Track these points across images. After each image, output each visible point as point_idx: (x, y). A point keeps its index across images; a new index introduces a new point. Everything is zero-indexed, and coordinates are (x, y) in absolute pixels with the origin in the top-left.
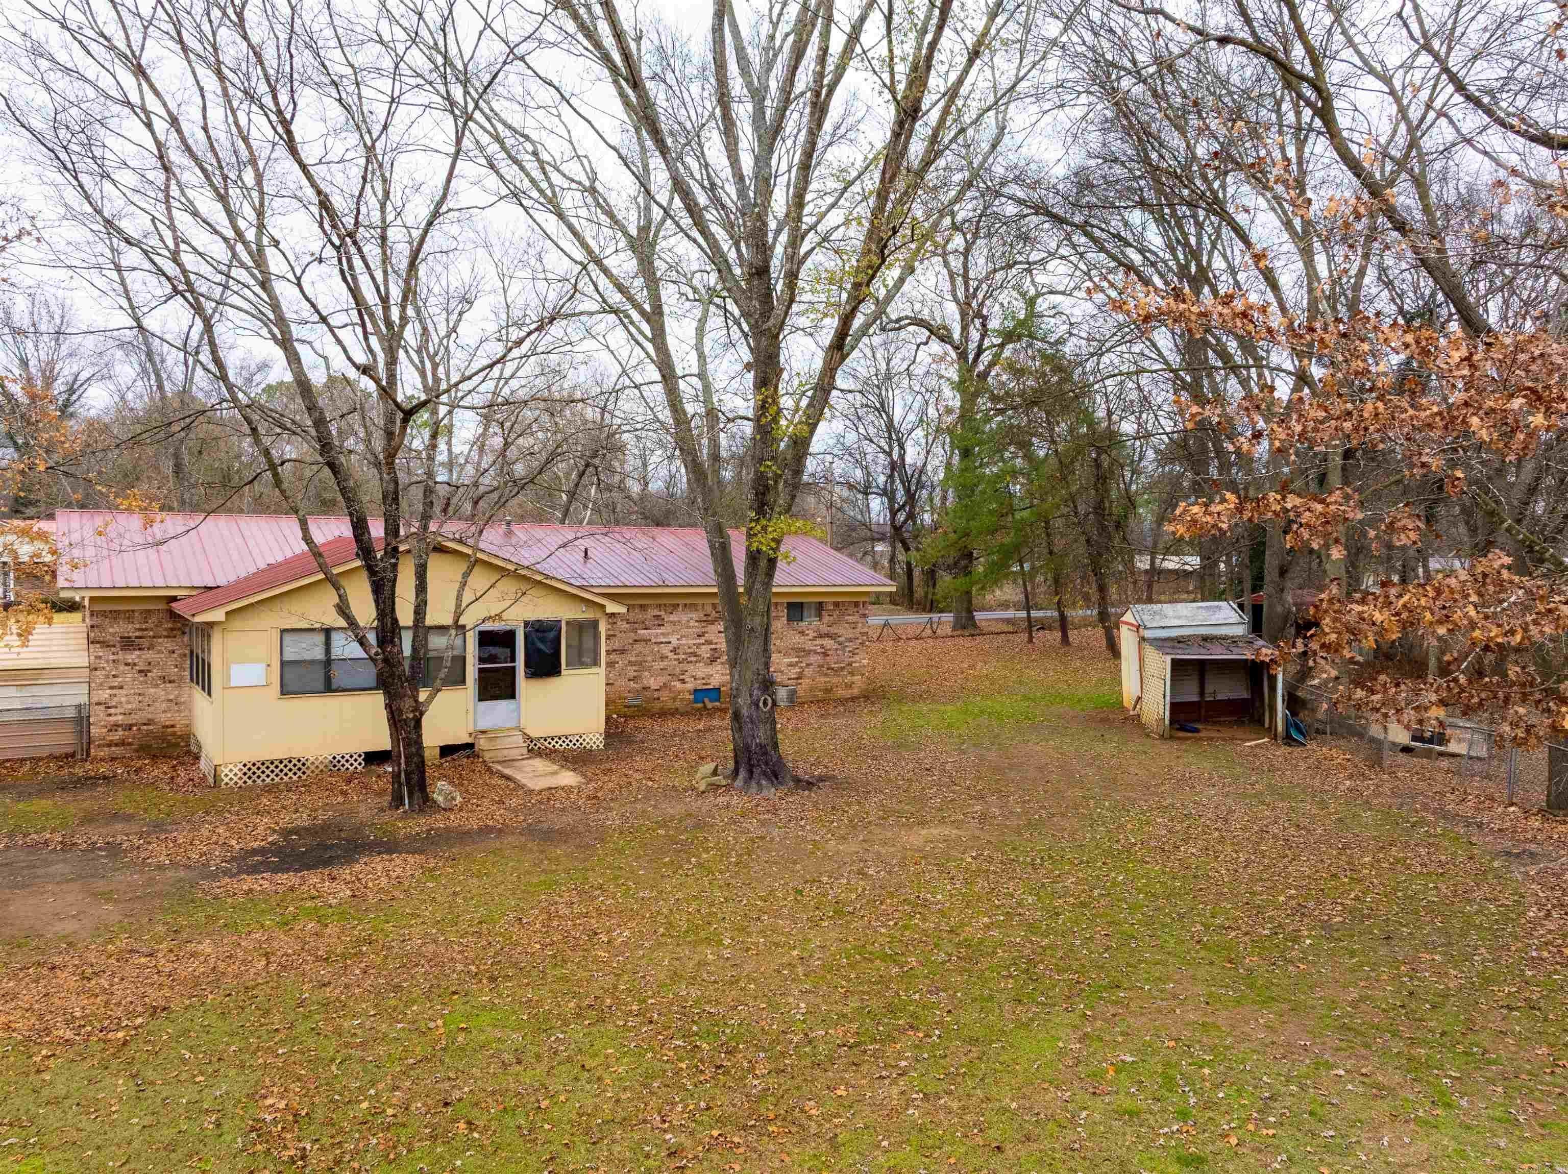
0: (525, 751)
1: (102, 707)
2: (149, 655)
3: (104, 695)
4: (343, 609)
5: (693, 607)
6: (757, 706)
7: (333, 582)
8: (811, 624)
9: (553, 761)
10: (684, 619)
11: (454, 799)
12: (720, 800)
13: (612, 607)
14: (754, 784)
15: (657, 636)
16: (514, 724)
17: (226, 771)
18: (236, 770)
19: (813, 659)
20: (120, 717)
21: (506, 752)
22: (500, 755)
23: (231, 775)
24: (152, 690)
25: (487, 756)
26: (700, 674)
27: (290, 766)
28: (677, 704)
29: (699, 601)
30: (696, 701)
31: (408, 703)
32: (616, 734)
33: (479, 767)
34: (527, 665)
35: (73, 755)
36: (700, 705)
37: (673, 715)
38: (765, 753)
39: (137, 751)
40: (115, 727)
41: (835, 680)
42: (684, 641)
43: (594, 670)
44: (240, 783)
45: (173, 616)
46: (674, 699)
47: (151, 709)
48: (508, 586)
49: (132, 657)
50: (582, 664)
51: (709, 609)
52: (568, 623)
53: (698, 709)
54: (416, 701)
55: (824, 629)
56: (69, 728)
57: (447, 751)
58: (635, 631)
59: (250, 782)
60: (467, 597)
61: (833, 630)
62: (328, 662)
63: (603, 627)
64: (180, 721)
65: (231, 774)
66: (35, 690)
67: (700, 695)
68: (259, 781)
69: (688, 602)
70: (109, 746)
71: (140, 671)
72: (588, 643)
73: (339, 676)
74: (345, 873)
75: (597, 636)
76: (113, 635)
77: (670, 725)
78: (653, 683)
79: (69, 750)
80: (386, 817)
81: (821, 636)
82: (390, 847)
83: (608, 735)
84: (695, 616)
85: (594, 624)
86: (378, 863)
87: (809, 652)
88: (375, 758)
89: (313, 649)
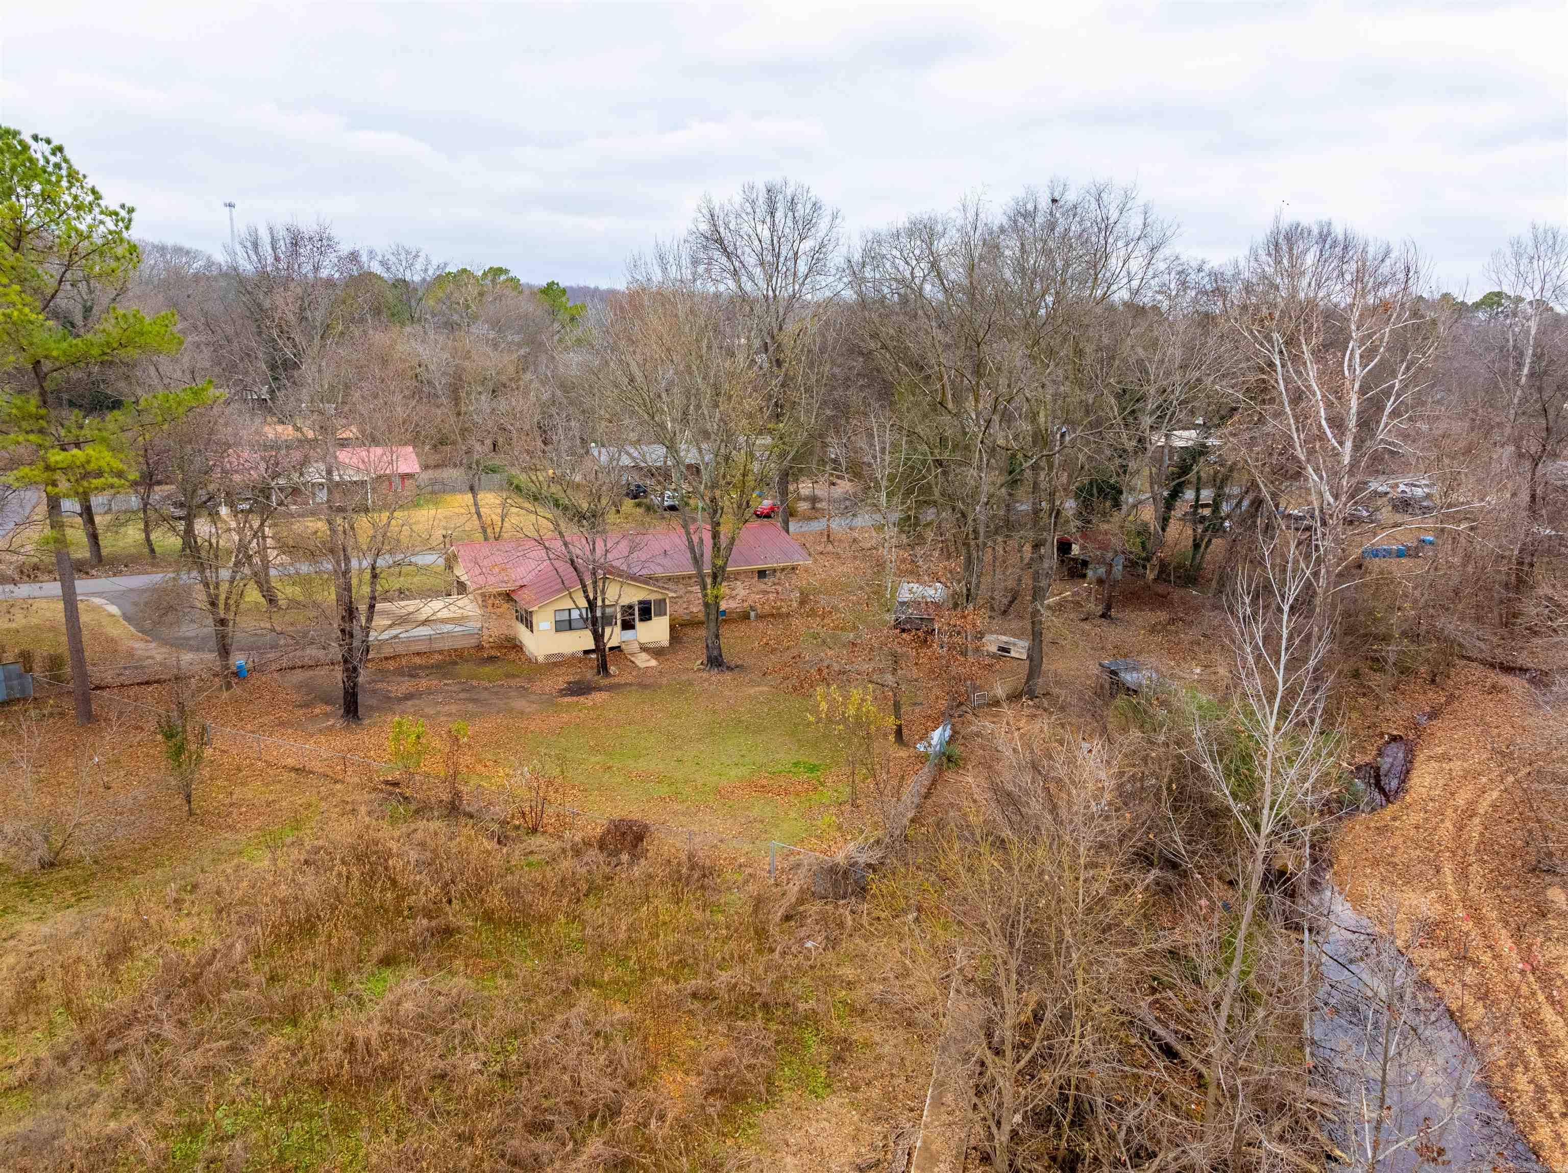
0: (639, 650)
1: (487, 630)
2: (501, 610)
3: (487, 625)
4: (574, 603)
6: (714, 643)
8: (769, 580)
9: (649, 654)
11: (616, 670)
12: (700, 674)
14: (714, 669)
16: (635, 639)
17: (538, 656)
18: (542, 656)
19: (771, 595)
20: (493, 633)
21: (632, 650)
22: (630, 651)
24: (502, 622)
25: (625, 652)
27: (559, 656)
32: (673, 642)
33: (623, 656)
34: (639, 617)
35: (478, 646)
38: (718, 659)
39: (502, 647)
40: (492, 637)
41: (783, 604)
43: (664, 618)
44: (545, 661)
45: (509, 596)
47: (502, 629)
49: (495, 611)
50: (660, 616)
52: (654, 601)
54: (602, 632)
55: (776, 581)
56: (476, 637)
57: (611, 649)
59: (549, 662)
61: (781, 581)
62: (570, 621)
64: (512, 633)
65: (541, 659)
70: (490, 644)
71: (498, 616)
72: (662, 608)
73: (574, 625)
74: (590, 697)
75: (665, 605)
76: (489, 603)
78: (695, 610)
79: (477, 644)
80: (596, 678)
81: (775, 584)
82: (599, 689)
83: (670, 642)
85: (664, 600)
86: (598, 694)
87: (769, 592)
88: (586, 652)
89: (565, 616)
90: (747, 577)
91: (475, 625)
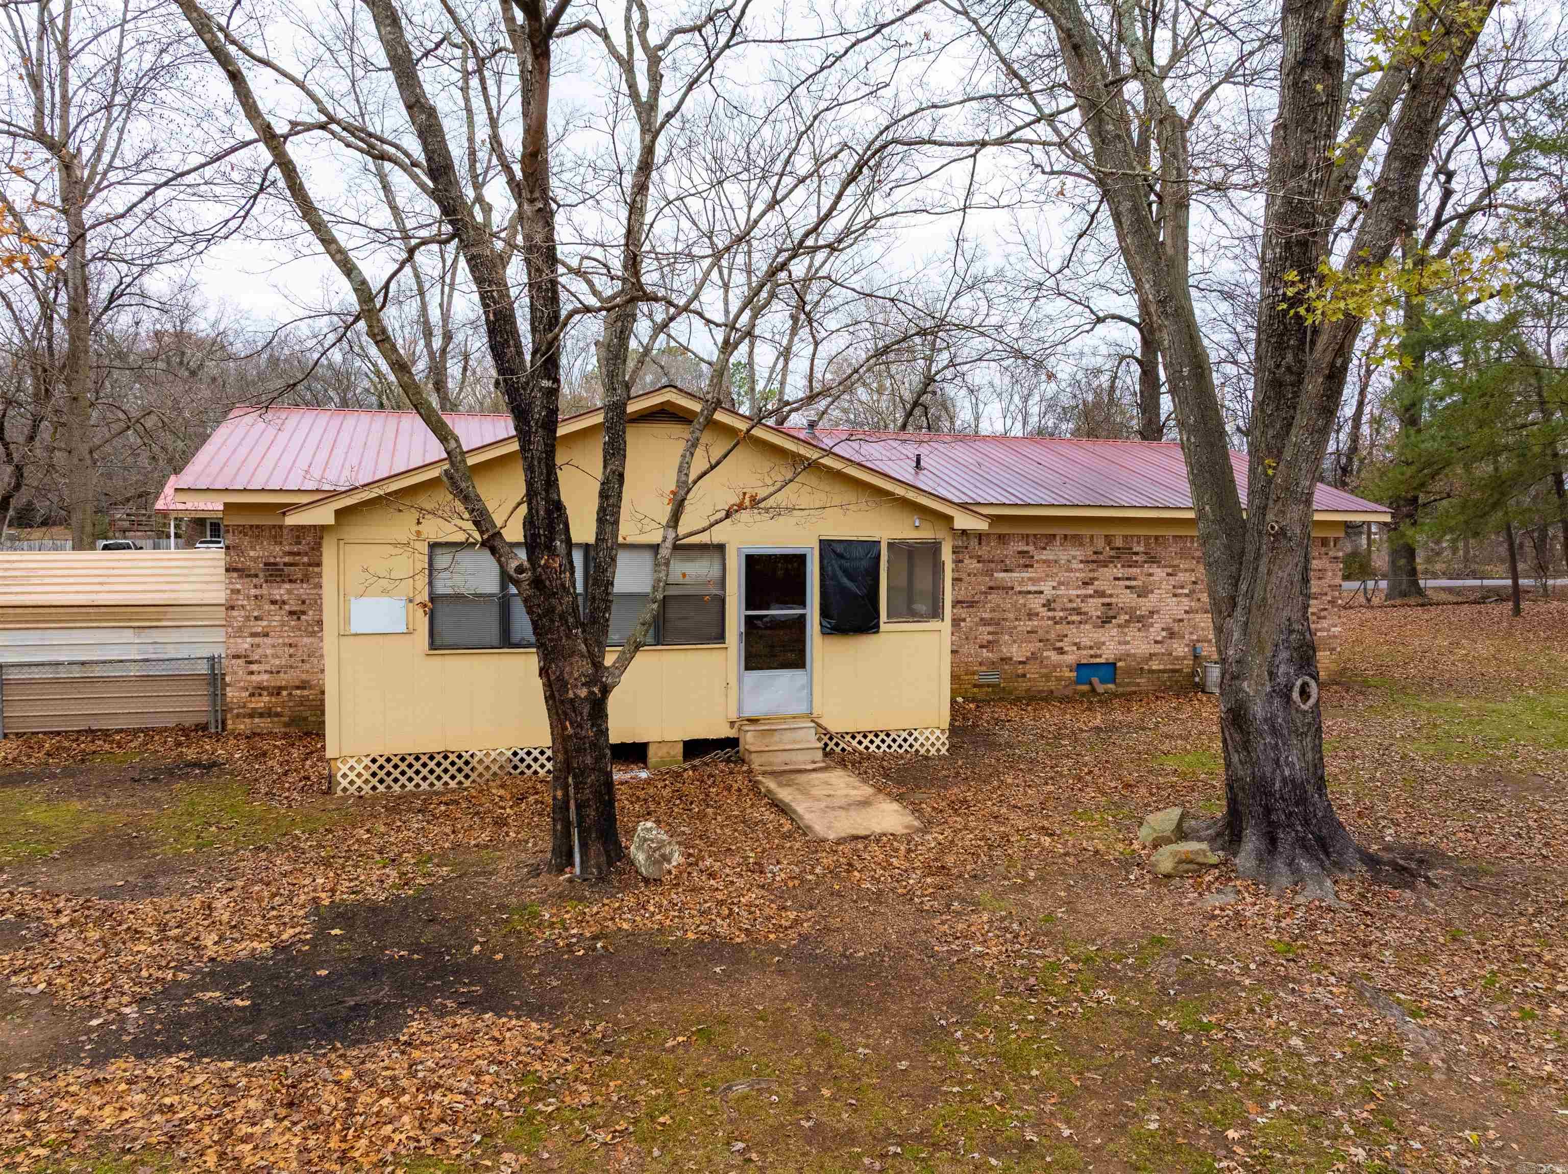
0: (819, 755)
1: (241, 662)
3: (245, 644)
5: (1077, 540)
6: (1288, 698)
9: (864, 777)
10: (1063, 557)
11: (666, 859)
12: (1213, 901)
13: (963, 521)
14: (1280, 865)
15: (1022, 582)
16: (803, 709)
17: (344, 769)
18: (359, 768)
20: (266, 677)
21: (786, 757)
22: (778, 761)
23: (352, 776)
24: (306, 640)
25: (756, 762)
26: (1086, 642)
27: (446, 764)
28: (1052, 685)
29: (1084, 531)
30: (1078, 681)
31: (579, 668)
32: (964, 729)
33: (739, 782)
34: (825, 613)
35: (204, 727)
36: (1085, 688)
37: (1046, 700)
38: (1302, 801)
39: (286, 725)
40: (258, 690)
42: (1062, 591)
43: (934, 624)
44: (367, 788)
46: (1047, 677)
47: (307, 666)
49: (280, 592)
50: (912, 615)
51: (1100, 544)
52: (891, 545)
53: (1083, 694)
54: (598, 665)
56: (203, 690)
57: (694, 749)
58: (989, 573)
59: (381, 788)
62: (504, 598)
63: (947, 555)
66: (156, 636)
67: (1085, 672)
68: (396, 788)
69: (1069, 532)
70: (251, 716)
71: (291, 613)
72: (923, 582)
75: (937, 568)
76: (255, 559)
77: (1050, 717)
78: (1017, 652)
79: (203, 720)
80: (534, 891)
83: (954, 731)
84: (1078, 553)
85: (934, 548)
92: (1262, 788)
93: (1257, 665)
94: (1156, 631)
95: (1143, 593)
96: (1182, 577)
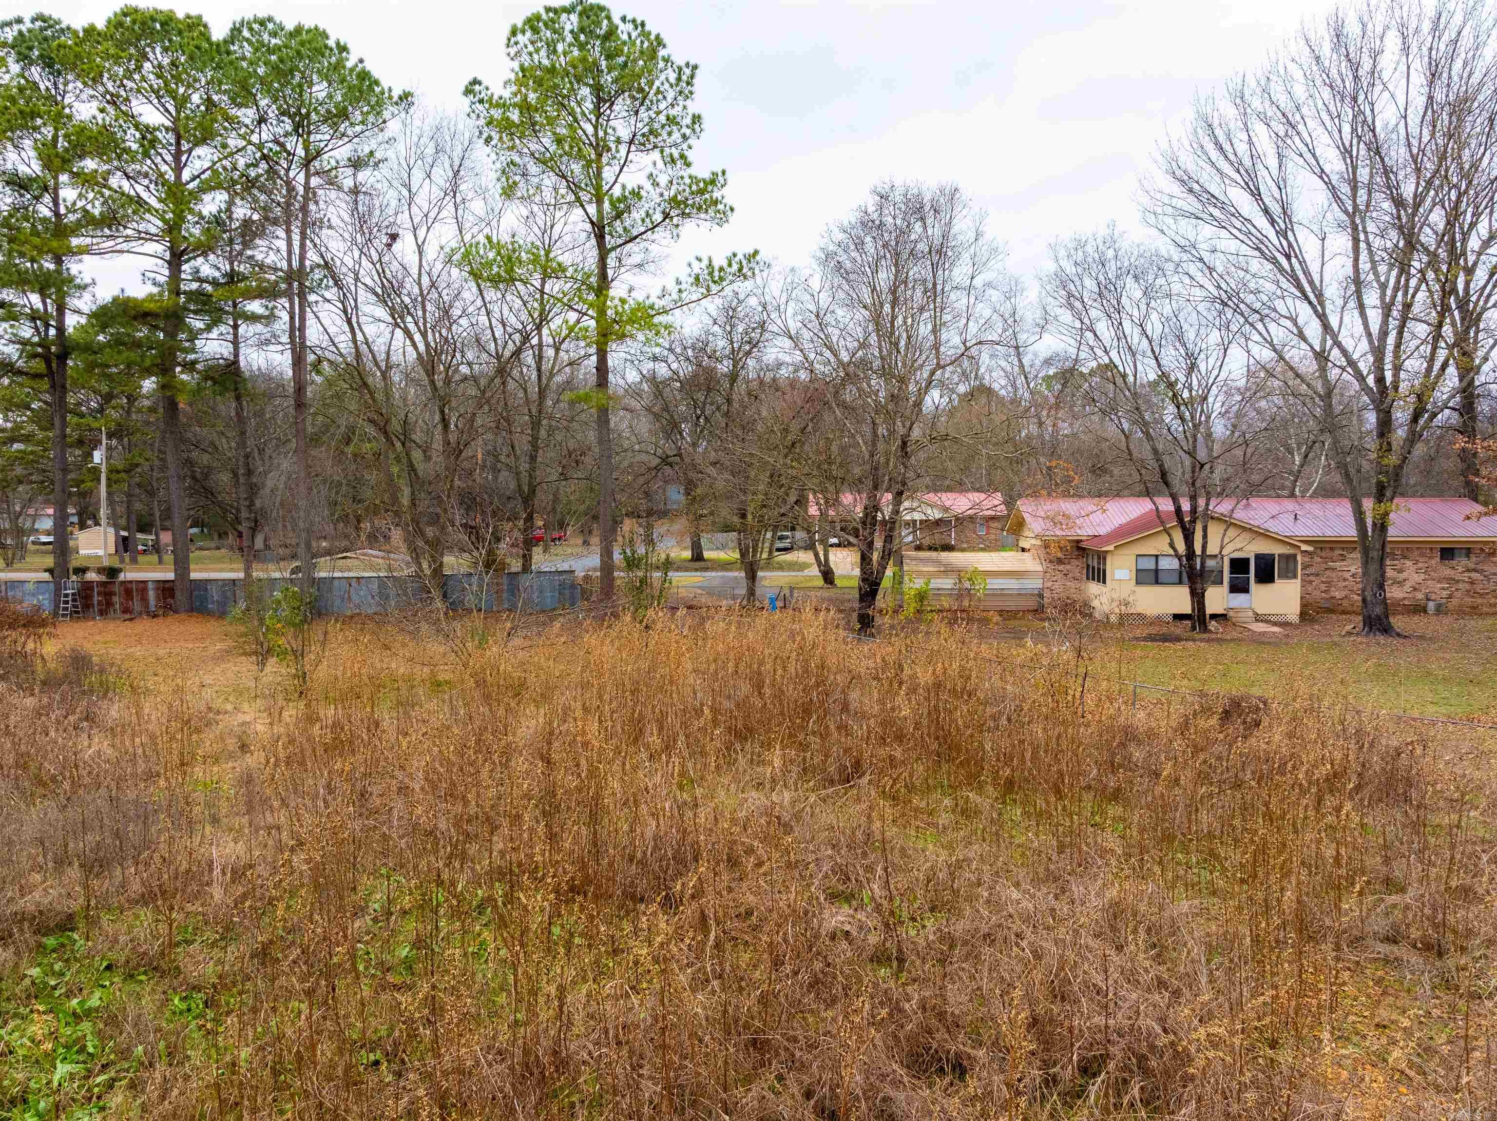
0: (1254, 619)
1: (1048, 590)
2: (1068, 567)
3: (1049, 584)
4: (1172, 545)
6: (1376, 596)
7: (1167, 531)
8: (1461, 563)
11: (1218, 630)
12: (1351, 638)
13: (1304, 547)
14: (1372, 634)
15: (1340, 567)
16: (1248, 606)
18: (1116, 617)
19: (1461, 586)
20: (1056, 595)
21: (1243, 619)
22: (1240, 621)
24: (1069, 584)
25: (1234, 620)
27: (1139, 617)
28: (1355, 609)
31: (1199, 586)
32: (1309, 619)
33: (1229, 624)
34: (1256, 577)
35: (1037, 610)
37: (1352, 615)
38: (1380, 620)
40: (1054, 599)
41: (1480, 601)
43: (1294, 581)
44: (1118, 622)
45: (1079, 548)
46: (1352, 605)
47: (1070, 591)
48: (1246, 536)
49: (1061, 567)
50: (1286, 578)
52: (1279, 555)
54: (1202, 589)
55: (1472, 566)
56: (1035, 598)
57: (1216, 616)
58: (1325, 563)
59: (1122, 622)
60: (1226, 540)
61: (1479, 567)
62: (1157, 572)
63: (1299, 559)
64: (1080, 599)
65: (1113, 619)
66: (1022, 581)
68: (1125, 622)
71: (1065, 574)
72: (1290, 567)
73: (1162, 577)
74: (1178, 644)
75: (1296, 563)
77: (1344, 617)
78: (1338, 595)
79: (1035, 608)
80: (1187, 633)
81: (1468, 571)
82: (1193, 640)
83: (1301, 617)
85: (1295, 556)
86: (1191, 643)
87: (1458, 581)
88: (1178, 617)
89: (1150, 564)
90: (1422, 555)
91: (1035, 584)
92: (1370, 617)
93: (1369, 588)
94: (1407, 587)
95: (1400, 571)
96: (1420, 565)
